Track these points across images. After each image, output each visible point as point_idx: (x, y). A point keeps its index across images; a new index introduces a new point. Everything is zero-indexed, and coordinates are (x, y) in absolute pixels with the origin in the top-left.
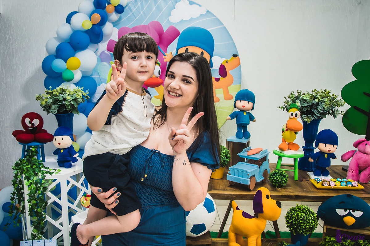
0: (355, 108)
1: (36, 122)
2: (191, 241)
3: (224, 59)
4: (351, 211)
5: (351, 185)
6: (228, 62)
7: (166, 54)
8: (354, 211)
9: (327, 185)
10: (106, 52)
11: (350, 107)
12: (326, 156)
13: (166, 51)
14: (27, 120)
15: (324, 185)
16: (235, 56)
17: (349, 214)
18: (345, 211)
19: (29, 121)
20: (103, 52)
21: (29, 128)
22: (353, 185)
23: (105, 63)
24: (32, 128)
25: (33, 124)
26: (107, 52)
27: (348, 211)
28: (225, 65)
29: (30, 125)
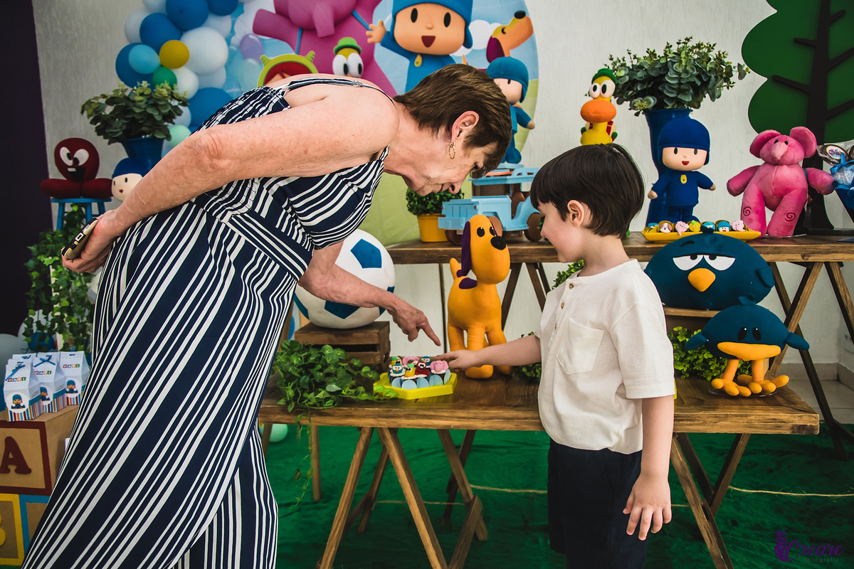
0: (775, 80)
1: (82, 155)
2: (336, 336)
3: (497, 25)
4: (707, 257)
5: (727, 229)
6: (505, 31)
7: (370, 26)
8: (712, 258)
9: (667, 231)
10: (251, 37)
11: (765, 79)
12: (684, 180)
13: (370, 21)
14: (64, 151)
15: (662, 230)
16: (520, 15)
17: (703, 264)
18: (694, 257)
19: (68, 154)
20: (246, 37)
21: (70, 170)
22: (734, 228)
23: (251, 61)
24: (73, 170)
25: (76, 161)
26: (253, 37)
27: (700, 258)
28: (500, 37)
29: (70, 163)
